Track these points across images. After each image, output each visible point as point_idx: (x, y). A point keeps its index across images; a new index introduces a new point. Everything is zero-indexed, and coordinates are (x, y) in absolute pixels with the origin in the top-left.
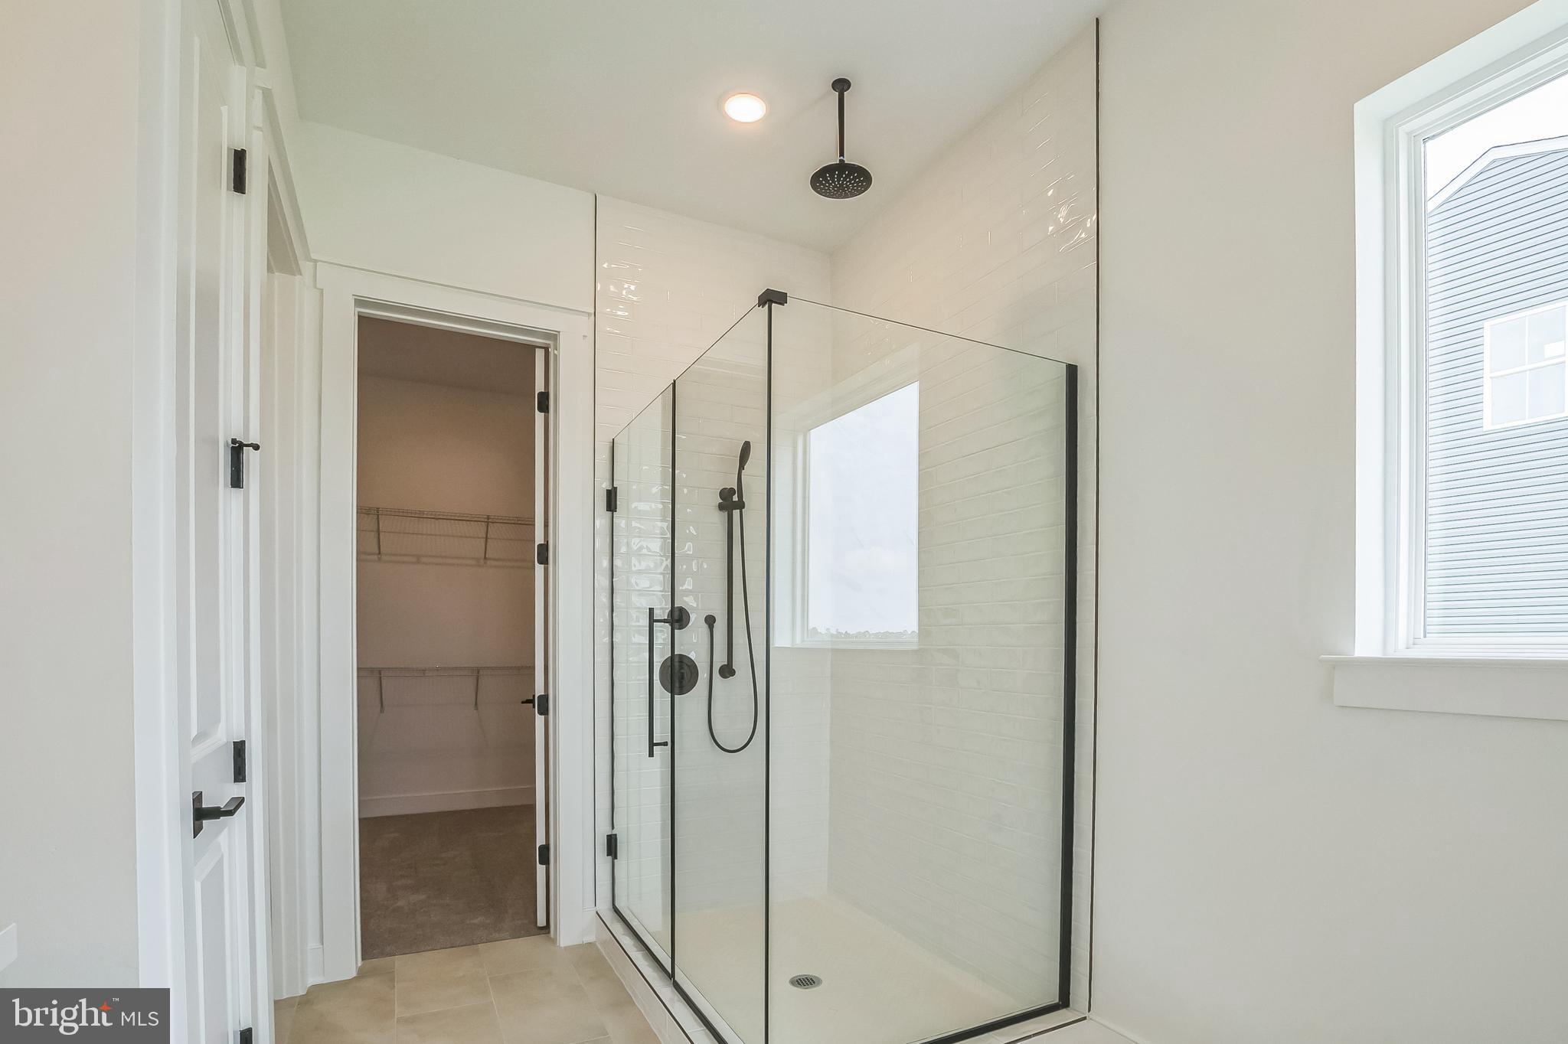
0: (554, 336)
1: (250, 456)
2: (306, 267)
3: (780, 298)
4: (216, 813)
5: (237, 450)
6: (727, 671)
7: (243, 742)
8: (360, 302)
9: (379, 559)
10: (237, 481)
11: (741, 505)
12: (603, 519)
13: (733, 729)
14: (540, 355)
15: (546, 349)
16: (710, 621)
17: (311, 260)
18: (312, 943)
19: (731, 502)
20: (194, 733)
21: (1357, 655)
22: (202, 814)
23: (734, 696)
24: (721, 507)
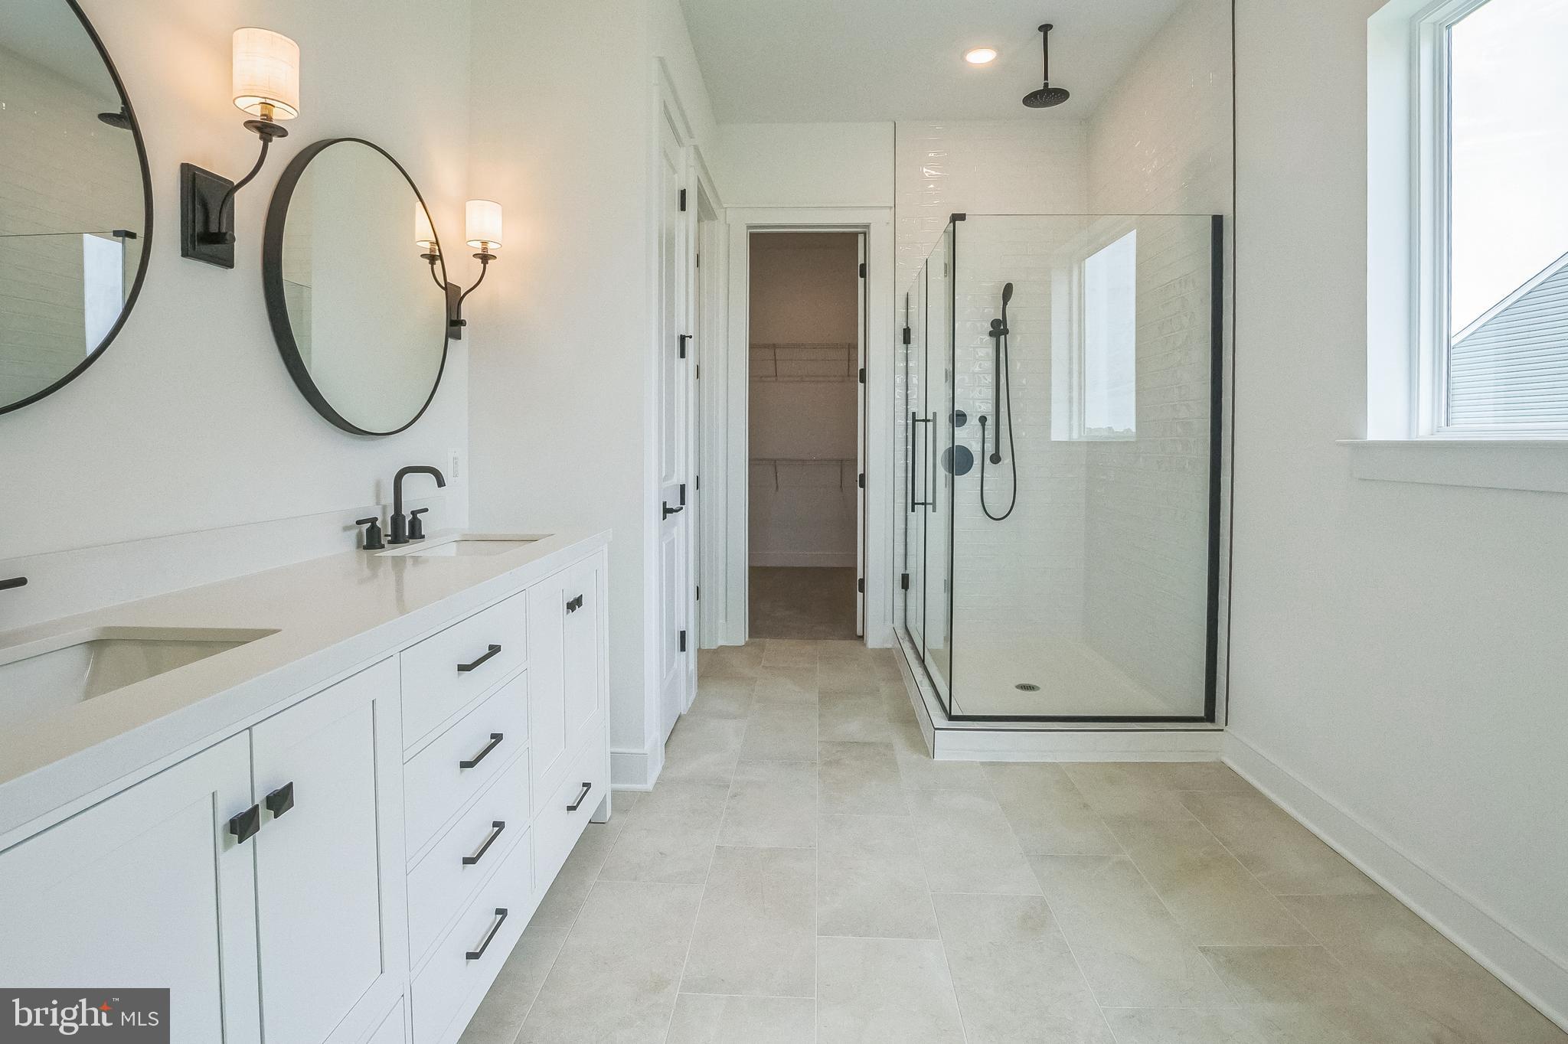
0: (868, 226)
1: (689, 343)
2: (719, 212)
3: (962, 217)
4: (671, 511)
5: (683, 339)
6: (996, 459)
7: (684, 485)
8: (749, 227)
9: (776, 380)
10: (683, 355)
11: (1006, 332)
12: (901, 348)
13: (997, 503)
14: (861, 238)
15: (865, 234)
16: (983, 420)
17: (723, 208)
18: (721, 621)
19: (999, 329)
20: (664, 475)
21: (1368, 439)
22: (667, 511)
23: (997, 477)
24: (991, 334)
